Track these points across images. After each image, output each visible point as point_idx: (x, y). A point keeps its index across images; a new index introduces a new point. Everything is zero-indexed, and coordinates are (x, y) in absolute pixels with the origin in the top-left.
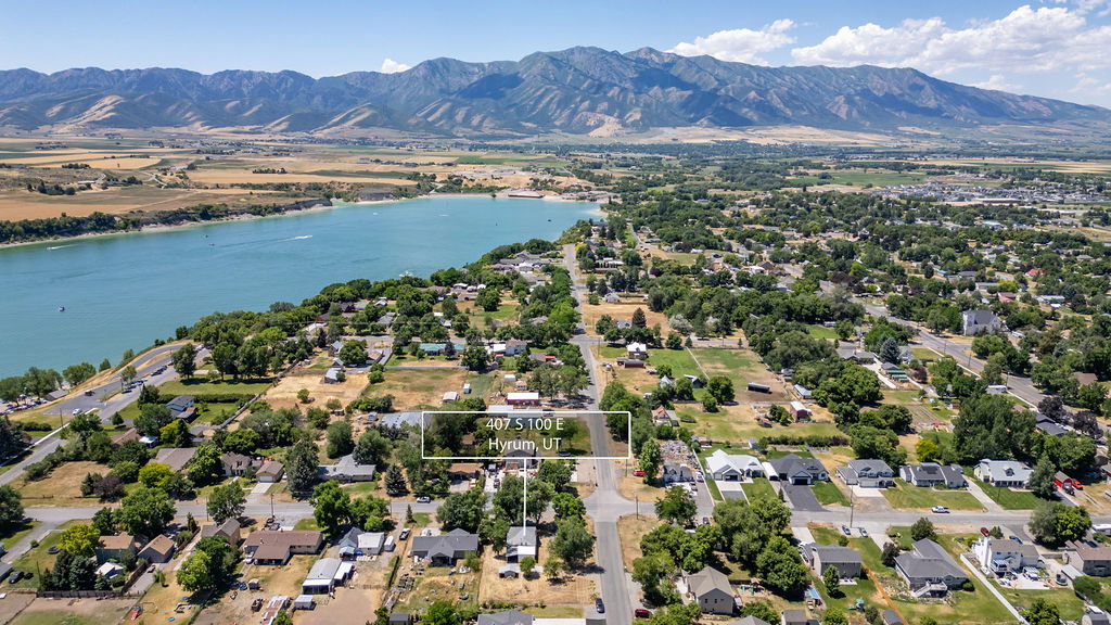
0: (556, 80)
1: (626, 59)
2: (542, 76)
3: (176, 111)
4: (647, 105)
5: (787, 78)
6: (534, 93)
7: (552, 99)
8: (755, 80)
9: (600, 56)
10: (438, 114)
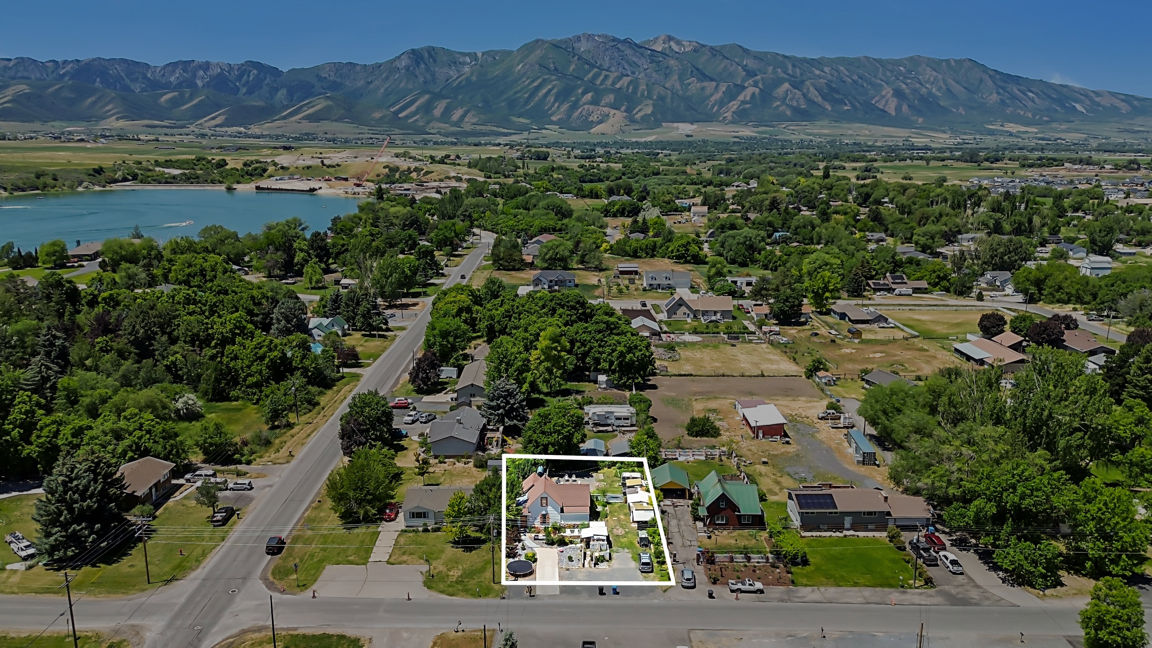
0: (556, 69)
1: (641, 47)
2: (540, 65)
3: (94, 103)
4: (662, 98)
5: (827, 69)
6: (529, 84)
7: (550, 91)
8: (790, 72)
9: (612, 44)
10: (413, 108)
